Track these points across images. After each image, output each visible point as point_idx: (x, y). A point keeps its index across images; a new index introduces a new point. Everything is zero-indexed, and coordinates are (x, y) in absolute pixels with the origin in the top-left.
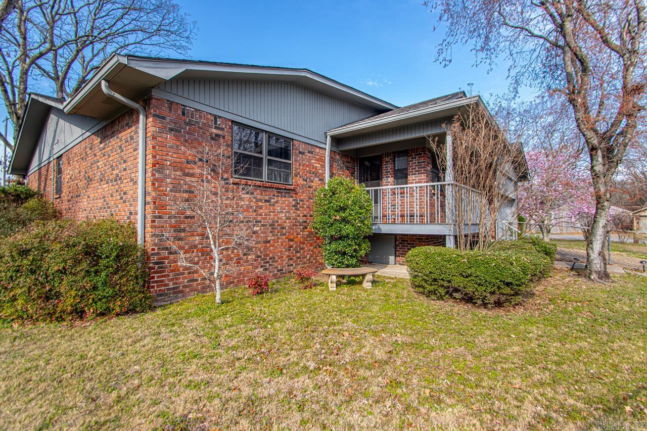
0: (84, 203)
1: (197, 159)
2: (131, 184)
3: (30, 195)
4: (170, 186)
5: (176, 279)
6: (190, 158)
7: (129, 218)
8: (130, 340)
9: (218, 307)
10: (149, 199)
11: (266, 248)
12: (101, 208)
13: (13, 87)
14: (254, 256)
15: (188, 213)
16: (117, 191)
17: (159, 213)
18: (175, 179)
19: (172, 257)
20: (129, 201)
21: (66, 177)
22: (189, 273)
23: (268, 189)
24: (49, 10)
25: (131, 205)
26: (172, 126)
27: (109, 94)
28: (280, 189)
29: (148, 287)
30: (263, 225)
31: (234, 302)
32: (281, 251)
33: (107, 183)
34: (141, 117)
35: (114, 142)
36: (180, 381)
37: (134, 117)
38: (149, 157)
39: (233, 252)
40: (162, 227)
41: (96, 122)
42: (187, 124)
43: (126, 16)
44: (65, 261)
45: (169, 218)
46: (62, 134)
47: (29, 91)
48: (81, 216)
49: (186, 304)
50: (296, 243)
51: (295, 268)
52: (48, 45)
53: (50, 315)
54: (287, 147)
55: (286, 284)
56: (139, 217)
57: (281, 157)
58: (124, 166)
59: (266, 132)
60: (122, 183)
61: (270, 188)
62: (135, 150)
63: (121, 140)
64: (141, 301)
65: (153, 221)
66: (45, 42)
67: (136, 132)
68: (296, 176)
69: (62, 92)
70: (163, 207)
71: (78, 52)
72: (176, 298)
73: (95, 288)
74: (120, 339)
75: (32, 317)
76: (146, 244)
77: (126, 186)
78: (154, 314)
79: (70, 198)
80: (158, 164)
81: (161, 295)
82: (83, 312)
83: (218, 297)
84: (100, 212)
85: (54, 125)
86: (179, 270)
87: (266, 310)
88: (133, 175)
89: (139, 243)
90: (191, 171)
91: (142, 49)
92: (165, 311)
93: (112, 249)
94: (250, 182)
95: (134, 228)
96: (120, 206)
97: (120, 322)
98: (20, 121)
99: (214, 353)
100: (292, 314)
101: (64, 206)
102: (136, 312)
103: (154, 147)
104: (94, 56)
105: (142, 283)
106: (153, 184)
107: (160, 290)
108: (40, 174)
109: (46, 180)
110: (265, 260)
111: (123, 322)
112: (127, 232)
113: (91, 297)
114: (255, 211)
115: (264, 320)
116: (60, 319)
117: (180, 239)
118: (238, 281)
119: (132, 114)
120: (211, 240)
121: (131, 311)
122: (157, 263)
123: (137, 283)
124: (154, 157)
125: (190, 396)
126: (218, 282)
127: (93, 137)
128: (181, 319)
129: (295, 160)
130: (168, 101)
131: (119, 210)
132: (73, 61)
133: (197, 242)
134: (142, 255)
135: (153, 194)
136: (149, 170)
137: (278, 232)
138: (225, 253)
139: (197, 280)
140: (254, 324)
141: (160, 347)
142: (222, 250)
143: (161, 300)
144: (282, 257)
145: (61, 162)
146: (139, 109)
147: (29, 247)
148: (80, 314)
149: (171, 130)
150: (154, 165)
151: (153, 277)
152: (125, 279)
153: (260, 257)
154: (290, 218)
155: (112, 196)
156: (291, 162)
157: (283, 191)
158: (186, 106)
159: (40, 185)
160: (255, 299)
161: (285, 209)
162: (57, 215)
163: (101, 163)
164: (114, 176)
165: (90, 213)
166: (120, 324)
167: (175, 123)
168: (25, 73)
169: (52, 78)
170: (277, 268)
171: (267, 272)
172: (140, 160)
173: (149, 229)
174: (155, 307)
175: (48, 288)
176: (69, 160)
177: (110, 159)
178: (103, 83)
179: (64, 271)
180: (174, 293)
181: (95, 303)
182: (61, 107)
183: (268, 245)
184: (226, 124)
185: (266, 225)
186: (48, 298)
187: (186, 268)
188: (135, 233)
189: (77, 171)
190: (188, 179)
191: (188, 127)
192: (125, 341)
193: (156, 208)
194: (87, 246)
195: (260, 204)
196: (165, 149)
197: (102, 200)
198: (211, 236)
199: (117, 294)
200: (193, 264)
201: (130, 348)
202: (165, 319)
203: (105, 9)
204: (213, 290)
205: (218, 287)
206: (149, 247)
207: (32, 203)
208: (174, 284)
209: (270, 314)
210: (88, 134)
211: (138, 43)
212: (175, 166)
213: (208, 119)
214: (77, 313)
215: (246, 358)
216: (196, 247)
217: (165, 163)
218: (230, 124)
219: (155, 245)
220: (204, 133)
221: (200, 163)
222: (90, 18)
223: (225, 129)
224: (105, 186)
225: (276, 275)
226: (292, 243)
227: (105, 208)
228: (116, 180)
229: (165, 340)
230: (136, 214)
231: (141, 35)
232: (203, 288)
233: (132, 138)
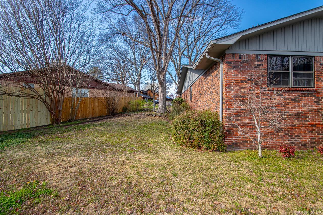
0: (199, 104)
1: (247, 80)
2: (217, 95)
3: (182, 101)
4: (234, 94)
5: (237, 140)
6: (243, 79)
7: (216, 110)
8: (218, 163)
9: (260, 159)
10: (224, 101)
11: (292, 129)
12: (205, 105)
13: (177, 64)
14: (283, 134)
15: (242, 107)
16: (211, 98)
17: (228, 107)
18: (236, 91)
19: (234, 128)
20: (216, 102)
21: (193, 94)
22: (243, 138)
23: (294, 92)
24: (186, 33)
25: (216, 104)
26: (235, 65)
27: (209, 58)
28: (304, 91)
29: (224, 141)
30: (290, 115)
31: (270, 159)
32: (305, 133)
33: (207, 95)
34: (221, 64)
35: (210, 78)
36: (242, 190)
37: (218, 65)
38: (224, 82)
39: (268, 130)
40: (230, 114)
41: (203, 71)
42: (241, 63)
43: (212, 22)
44: (195, 126)
45: (233, 110)
46: (192, 78)
47: (181, 64)
48: (198, 109)
49: (242, 153)
50: (318, 128)
51: (317, 145)
52: (186, 46)
53: (191, 145)
54: (309, 62)
55: (309, 155)
56: (220, 109)
57: (304, 70)
58: (214, 87)
59: (292, 56)
60: (213, 94)
61: (295, 91)
62: (218, 79)
63: (212, 76)
64: (221, 147)
65: (226, 111)
66: (186, 45)
67: (219, 72)
68: (318, 81)
69: (190, 62)
70: (230, 105)
71: (195, 45)
72: (237, 149)
73: (204, 138)
74: (214, 162)
75: (185, 145)
76: (223, 121)
77: (215, 96)
78: (227, 154)
79: (194, 102)
80: (228, 84)
81: (230, 146)
82: (200, 146)
83: (260, 154)
84: (204, 107)
85: (189, 75)
86: (238, 136)
87: (294, 168)
88: (217, 91)
89: (220, 121)
90: (244, 86)
91: (218, 34)
92: (232, 154)
93: (210, 123)
94: (280, 89)
95: (218, 114)
96: (212, 104)
97: (213, 154)
98: (179, 75)
99: (260, 183)
100: (316, 176)
101: (193, 105)
102: (220, 152)
103: (226, 77)
104: (200, 44)
105: (222, 139)
106: (226, 94)
107: (229, 144)
108: (185, 93)
109: (187, 95)
110: (291, 136)
111: (215, 154)
112: (215, 116)
113: (203, 141)
114: (284, 106)
115: (293, 174)
116: (193, 148)
117: (238, 120)
118: (272, 147)
119: (217, 64)
120: (256, 122)
121: (217, 150)
122: (228, 131)
123: (220, 139)
124: (226, 82)
125: (248, 200)
126: (260, 145)
127: (202, 77)
128: (240, 160)
129: (317, 70)
130: (233, 54)
131: (212, 106)
132: (193, 49)
133: (247, 122)
134: (221, 126)
135: (226, 99)
136: (224, 88)
137: (302, 119)
138: (263, 129)
139: (247, 142)
140: (285, 175)
141: (231, 170)
142: (262, 128)
143: (230, 148)
144: (306, 136)
145: (191, 89)
146: (220, 61)
147: (184, 120)
148: (200, 147)
149: (234, 67)
150: (226, 85)
151: (226, 137)
152: (215, 136)
153: (288, 134)
154: (313, 111)
155: (209, 100)
156: (313, 72)
157: (307, 92)
158: (241, 54)
159: (185, 97)
160: (284, 160)
161: (308, 104)
162: (190, 108)
163: (205, 87)
164: (210, 92)
165: (201, 107)
166: (214, 155)
167: (236, 64)
168: (180, 58)
169: (187, 57)
170: (301, 143)
171: (294, 145)
172: (220, 84)
173: (224, 115)
174: (227, 151)
175: (190, 135)
176: (194, 87)
177: (208, 85)
178: (207, 54)
179: (194, 130)
180: (236, 146)
181: (205, 144)
182: (192, 67)
183: (294, 127)
184: (264, 58)
185: (292, 115)
186: (190, 139)
187: (241, 135)
188: (218, 116)
189: (197, 91)
190: (242, 90)
191: (242, 64)
192: (216, 163)
193: (227, 105)
194: (202, 121)
195: (287, 101)
196: (231, 77)
197: (205, 102)
198: (255, 120)
199: (212, 142)
200: (245, 133)
201: (219, 167)
202: (232, 158)
203: (204, 23)
204: (257, 149)
205: (260, 148)
206: (224, 123)
207: (183, 104)
208: (235, 142)
209: (297, 172)
210: (200, 76)
211: (217, 32)
212: (236, 85)
213: (253, 57)
214: (199, 147)
215: (281, 193)
216: (246, 125)
217: (231, 83)
218: (266, 57)
219: (227, 122)
220: (251, 65)
221: (248, 82)
222: (199, 29)
223: (263, 61)
224: (206, 96)
225: (301, 147)
226: (314, 128)
227: (206, 105)
228: (210, 94)
229: (233, 168)
230: (219, 108)
231: (217, 27)
232: (250, 147)
233: (217, 75)
